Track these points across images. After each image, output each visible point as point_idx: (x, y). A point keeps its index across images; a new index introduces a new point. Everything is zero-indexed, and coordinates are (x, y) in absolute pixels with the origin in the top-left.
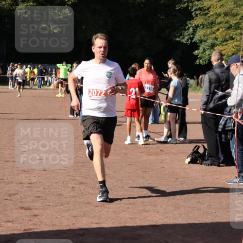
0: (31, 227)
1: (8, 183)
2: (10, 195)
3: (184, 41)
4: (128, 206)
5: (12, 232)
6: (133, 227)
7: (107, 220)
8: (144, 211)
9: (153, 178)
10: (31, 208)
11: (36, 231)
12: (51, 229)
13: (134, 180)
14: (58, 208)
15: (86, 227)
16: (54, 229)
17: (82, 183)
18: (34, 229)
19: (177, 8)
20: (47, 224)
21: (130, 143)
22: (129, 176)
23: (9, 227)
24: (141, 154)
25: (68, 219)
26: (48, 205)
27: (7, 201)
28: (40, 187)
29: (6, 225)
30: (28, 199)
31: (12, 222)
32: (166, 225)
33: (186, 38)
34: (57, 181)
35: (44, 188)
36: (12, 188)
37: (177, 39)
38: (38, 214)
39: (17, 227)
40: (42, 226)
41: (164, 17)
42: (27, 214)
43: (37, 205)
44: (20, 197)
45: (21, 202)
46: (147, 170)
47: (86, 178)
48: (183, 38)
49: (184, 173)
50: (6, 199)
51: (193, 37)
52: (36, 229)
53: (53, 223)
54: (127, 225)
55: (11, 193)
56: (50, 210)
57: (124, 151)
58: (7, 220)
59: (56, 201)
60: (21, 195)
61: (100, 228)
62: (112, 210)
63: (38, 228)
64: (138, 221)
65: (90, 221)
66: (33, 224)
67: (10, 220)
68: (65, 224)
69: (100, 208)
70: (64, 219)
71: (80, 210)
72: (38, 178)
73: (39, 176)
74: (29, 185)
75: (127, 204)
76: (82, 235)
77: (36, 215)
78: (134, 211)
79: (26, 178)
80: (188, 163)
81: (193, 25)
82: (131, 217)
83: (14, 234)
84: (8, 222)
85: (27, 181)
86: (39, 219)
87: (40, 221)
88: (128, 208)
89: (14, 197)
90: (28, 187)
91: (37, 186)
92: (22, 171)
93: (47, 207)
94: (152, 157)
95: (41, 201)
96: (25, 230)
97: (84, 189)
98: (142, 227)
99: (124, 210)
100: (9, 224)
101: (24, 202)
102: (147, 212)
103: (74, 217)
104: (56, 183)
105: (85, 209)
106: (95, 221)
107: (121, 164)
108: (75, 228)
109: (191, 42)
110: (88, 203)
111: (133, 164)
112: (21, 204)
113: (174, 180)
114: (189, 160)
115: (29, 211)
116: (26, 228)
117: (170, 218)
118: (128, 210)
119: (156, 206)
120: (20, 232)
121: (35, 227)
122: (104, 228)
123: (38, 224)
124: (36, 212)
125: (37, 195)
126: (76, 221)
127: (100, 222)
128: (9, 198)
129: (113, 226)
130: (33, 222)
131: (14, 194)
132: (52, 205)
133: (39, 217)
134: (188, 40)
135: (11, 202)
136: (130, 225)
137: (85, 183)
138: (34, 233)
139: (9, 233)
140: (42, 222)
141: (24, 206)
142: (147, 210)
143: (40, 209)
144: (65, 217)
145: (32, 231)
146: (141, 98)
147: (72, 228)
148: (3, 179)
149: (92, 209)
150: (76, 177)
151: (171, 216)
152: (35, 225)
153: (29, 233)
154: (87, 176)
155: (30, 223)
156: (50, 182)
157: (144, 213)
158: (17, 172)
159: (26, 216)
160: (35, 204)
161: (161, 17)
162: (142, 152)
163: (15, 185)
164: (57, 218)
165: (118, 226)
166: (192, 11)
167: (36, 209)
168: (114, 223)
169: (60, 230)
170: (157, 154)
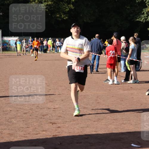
0: (57, 134)
1: (42, 109)
2: (43, 115)
3: (141, 21)
4: (113, 121)
5: (46, 137)
6: (117, 133)
7: (101, 129)
8: (123, 124)
9: (127, 104)
10: (56, 123)
11: (60, 136)
12: (68, 135)
13: (116, 106)
14: (72, 122)
15: (89, 134)
16: (71, 135)
17: (85, 108)
18: (58, 135)
19: (137, 2)
20: (66, 132)
21: (112, 83)
22: (113, 103)
23: (44, 134)
24: (119, 90)
25: (78, 129)
26: (66, 121)
27: (42, 119)
28: (60, 110)
29: (42, 133)
30: (54, 118)
31: (46, 131)
32: (137, 132)
33: (143, 19)
34: (70, 107)
35: (63, 111)
36: (44, 111)
37: (138, 20)
38: (61, 126)
39: (49, 134)
40: (63, 133)
41: (129, 8)
42: (54, 126)
43: (59, 121)
44: (49, 117)
45: (50, 119)
46: (123, 100)
47: (87, 105)
48: (141, 19)
49: (146, 101)
50: (41, 118)
51: (147, 19)
52: (60, 135)
53: (69, 131)
54: (113, 132)
55: (44, 114)
56: (67, 124)
57: (109, 89)
58: (42, 130)
59: (70, 119)
60: (50, 115)
61: (97, 134)
62: (104, 123)
63: (61, 135)
64: (120, 130)
65: (91, 130)
66: (58, 132)
67: (44, 130)
68: (76, 132)
69: (96, 122)
70: (75, 129)
71: (85, 124)
72: (59, 105)
73: (59, 104)
74: (54, 110)
75: (112, 120)
76: (87, 138)
77: (59, 127)
78: (117, 124)
79: (52, 105)
80: (147, 95)
81: (147, 11)
82: (115, 127)
83: (47, 138)
84: (44, 131)
85: (53, 107)
86: (61, 129)
87: (62, 131)
88: (113, 122)
89: (46, 117)
90: (53, 111)
91: (58, 110)
92: (49, 101)
93: (65, 122)
94: (126, 92)
95: (62, 119)
96: (53, 136)
97: (86, 111)
98: (122, 133)
99: (111, 123)
100: (44, 132)
101: (52, 119)
102: (124, 124)
103: (81, 128)
104: (70, 108)
105: (87, 123)
106: (94, 130)
107: (107, 96)
108: (82, 134)
109: (146, 21)
110: (89, 119)
111: (115, 96)
112: (50, 120)
113: (139, 105)
114: (148, 93)
115: (55, 125)
116: (54, 134)
117: (139, 128)
118: (113, 123)
119: (130, 121)
120: (51, 137)
121: (59, 134)
122: (100, 134)
123: (61, 132)
124: (59, 125)
125: (59, 115)
126: (83, 130)
127: (97, 130)
128: (43, 117)
129: (105, 133)
130: (58, 131)
131: (45, 115)
132: (68, 121)
133: (61, 128)
134: (144, 20)
135: (44, 119)
136: (115, 132)
137: (87, 108)
138: (59, 137)
139: (44, 138)
140: (63, 131)
141: (52, 122)
142: (125, 123)
143: (61, 123)
144: (76, 128)
145: (57, 136)
146: (118, 57)
147: (81, 134)
148: (39, 106)
149: (92, 123)
150: (81, 105)
151: (139, 126)
152: (59, 133)
153: (56, 137)
154: (88, 104)
155: (56, 131)
156: (66, 108)
157: (123, 125)
158: (46, 102)
159: (53, 127)
160: (58, 121)
161: (127, 8)
162: (119, 89)
163: (46, 109)
164: (72, 128)
165: (108, 133)
166: (146, 3)
167: (59, 123)
168: (105, 131)
169: (74, 136)
170: (128, 90)
